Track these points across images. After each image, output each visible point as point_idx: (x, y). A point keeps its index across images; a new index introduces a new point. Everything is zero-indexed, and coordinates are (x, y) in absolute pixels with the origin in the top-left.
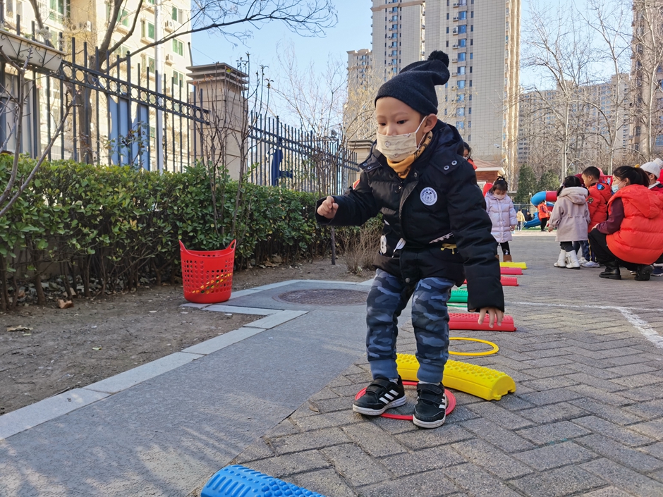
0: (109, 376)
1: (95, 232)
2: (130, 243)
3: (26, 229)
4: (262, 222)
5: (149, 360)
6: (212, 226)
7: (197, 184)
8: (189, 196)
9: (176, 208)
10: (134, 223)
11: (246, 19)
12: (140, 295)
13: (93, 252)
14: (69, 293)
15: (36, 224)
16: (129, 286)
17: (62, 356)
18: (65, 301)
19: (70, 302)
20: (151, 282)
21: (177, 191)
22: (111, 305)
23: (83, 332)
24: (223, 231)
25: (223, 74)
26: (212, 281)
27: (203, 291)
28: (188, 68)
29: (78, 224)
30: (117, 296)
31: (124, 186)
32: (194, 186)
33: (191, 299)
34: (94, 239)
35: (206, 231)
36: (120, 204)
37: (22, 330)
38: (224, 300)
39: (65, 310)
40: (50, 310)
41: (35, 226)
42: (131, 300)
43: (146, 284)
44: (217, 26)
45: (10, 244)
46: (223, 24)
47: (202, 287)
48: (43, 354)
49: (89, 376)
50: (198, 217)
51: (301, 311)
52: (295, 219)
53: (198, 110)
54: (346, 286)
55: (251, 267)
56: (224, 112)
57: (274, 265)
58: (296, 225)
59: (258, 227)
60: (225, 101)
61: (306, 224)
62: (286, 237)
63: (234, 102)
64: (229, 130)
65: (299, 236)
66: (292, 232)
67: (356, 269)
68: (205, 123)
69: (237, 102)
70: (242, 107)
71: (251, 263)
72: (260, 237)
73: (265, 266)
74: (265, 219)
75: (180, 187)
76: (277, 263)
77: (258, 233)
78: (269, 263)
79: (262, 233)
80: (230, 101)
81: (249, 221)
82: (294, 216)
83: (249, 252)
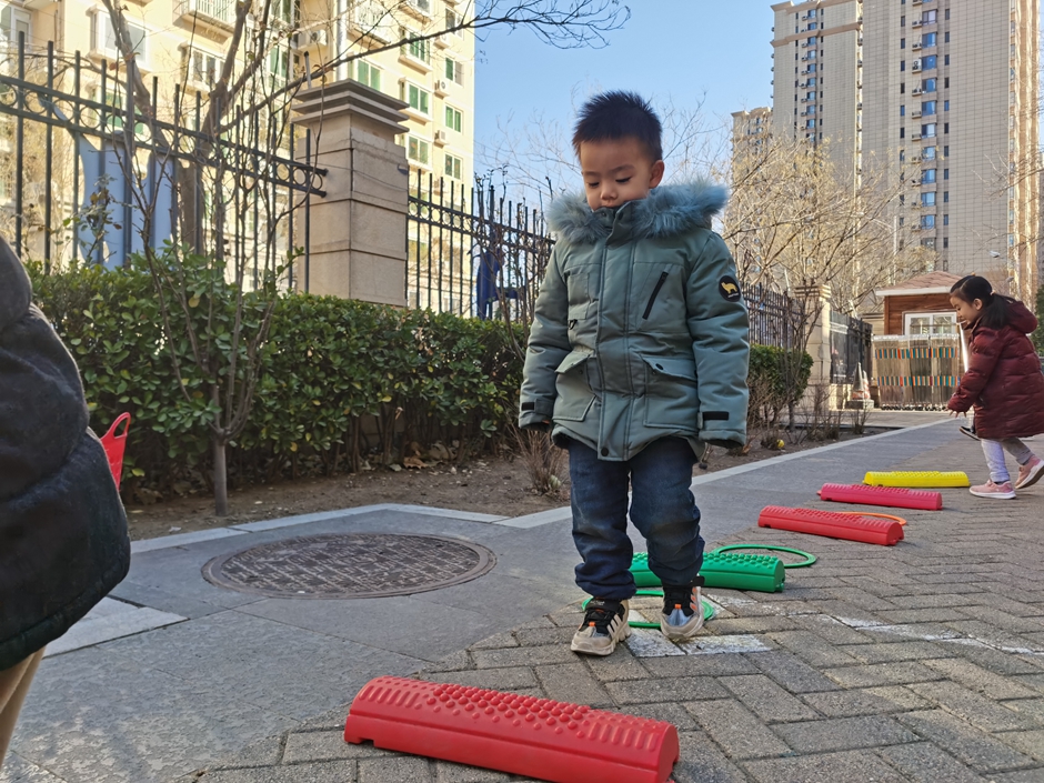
11: (461, 26)
25: (349, 100)
35: (175, 394)
51: (171, 615)
52: (462, 372)
53: (298, 168)
54: (461, 528)
55: (369, 468)
56: (349, 172)
57: (425, 465)
58: (466, 384)
59: (345, 387)
60: (351, 150)
61: (492, 383)
62: (442, 409)
63: (374, 152)
64: (360, 205)
65: (479, 408)
66: (457, 399)
67: (546, 481)
68: (317, 192)
69: (381, 153)
70: (393, 162)
71: (373, 459)
72: (356, 409)
73: (403, 466)
74: (373, 372)
75: (99, 297)
76: (436, 460)
77: (350, 401)
78: (416, 460)
79: (361, 400)
80: (363, 151)
81: (322, 375)
82: (460, 366)
83: (329, 438)
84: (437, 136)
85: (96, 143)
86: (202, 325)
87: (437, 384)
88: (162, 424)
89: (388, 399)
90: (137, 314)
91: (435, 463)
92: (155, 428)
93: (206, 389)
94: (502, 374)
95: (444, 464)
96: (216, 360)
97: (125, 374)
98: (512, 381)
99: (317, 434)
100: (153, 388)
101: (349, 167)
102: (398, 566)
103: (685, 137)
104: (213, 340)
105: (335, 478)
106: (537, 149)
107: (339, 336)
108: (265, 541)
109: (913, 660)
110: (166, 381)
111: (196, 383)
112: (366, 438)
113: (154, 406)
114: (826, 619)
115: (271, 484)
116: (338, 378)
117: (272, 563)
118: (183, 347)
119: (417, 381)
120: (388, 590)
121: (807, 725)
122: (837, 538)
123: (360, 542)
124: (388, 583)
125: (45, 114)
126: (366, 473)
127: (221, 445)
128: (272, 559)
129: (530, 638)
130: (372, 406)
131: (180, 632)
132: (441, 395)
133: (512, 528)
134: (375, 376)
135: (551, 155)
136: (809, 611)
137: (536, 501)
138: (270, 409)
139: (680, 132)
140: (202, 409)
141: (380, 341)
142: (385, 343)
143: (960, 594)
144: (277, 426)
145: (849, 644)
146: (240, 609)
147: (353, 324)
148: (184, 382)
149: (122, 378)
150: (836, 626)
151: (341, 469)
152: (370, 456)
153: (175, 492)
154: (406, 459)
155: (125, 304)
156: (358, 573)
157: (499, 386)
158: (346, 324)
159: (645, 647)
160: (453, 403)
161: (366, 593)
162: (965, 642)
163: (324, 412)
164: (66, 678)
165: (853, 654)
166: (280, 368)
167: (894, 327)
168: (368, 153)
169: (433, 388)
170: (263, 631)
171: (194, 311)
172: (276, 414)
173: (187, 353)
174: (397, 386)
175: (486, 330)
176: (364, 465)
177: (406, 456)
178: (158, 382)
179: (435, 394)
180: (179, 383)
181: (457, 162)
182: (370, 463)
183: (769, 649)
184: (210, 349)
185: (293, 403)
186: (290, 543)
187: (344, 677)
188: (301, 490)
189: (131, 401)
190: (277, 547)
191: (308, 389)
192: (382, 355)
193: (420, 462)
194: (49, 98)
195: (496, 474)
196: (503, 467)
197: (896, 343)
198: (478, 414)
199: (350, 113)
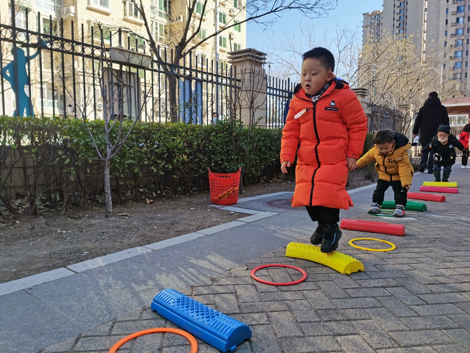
0: (157, 242)
1: (164, 162)
2: (183, 168)
3: (128, 162)
4: (268, 153)
5: (178, 235)
6: (233, 157)
7: (224, 131)
8: (219, 139)
9: (210, 147)
10: (185, 157)
11: (272, 11)
12: (190, 198)
13: (163, 173)
14: (152, 196)
15: (133, 159)
16: (185, 192)
17: (139, 230)
18: (149, 200)
19: (152, 201)
20: (199, 190)
21: (212, 136)
22: (173, 203)
23: (153, 218)
24: (240, 161)
25: (249, 55)
26: (226, 192)
27: (220, 198)
28: (228, 53)
29: (154, 158)
30: (178, 198)
31: (180, 135)
32: (222, 132)
33: (215, 202)
34: (164, 166)
35: (229, 160)
36: (177, 146)
37: (124, 215)
38: (233, 203)
39: (149, 205)
40: (141, 204)
41: (132, 160)
42: (184, 200)
43: (196, 191)
44: (251, 18)
45: (120, 170)
46: (256, 17)
47: (220, 195)
48: (130, 229)
49: (148, 241)
50: (224, 152)
51: (275, 213)
53: (233, 80)
56: (249, 81)
57: (279, 181)
59: (264, 156)
60: (250, 73)
63: (257, 73)
68: (238, 87)
70: (262, 75)
72: (266, 163)
73: (273, 181)
77: (265, 160)
78: (275, 179)
79: (268, 160)
84: (230, 35)
86: (237, 141)
89: (274, 160)
104: (239, 145)
110: (228, 157)
118: (232, 147)
126: (264, 183)
127: (241, 174)
130: (270, 162)
134: (271, 152)
136: (423, 214)
143: (460, 211)
150: (430, 216)
171: (234, 136)
176: (262, 181)
177: (272, 177)
180: (231, 157)
181: (239, 46)
183: (416, 219)
184: (239, 148)
199: (250, 60)
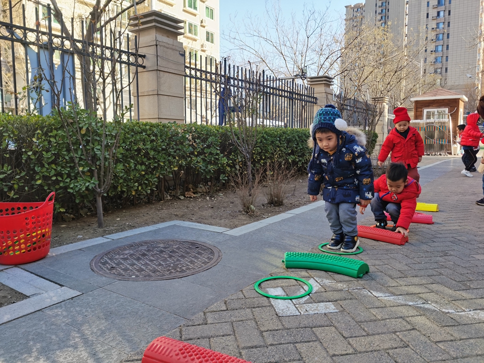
51: (75, 291)
52: (211, 153)
53: (132, 55)
54: (208, 236)
55: (169, 198)
56: (156, 56)
57: (195, 196)
58: (213, 159)
59: (156, 165)
60: (157, 45)
61: (225, 158)
62: (202, 171)
63: (167, 46)
64: (162, 73)
65: (219, 169)
66: (209, 166)
67: (248, 208)
68: (141, 66)
69: (171, 46)
70: (177, 50)
71: (171, 193)
72: (162, 174)
73: (185, 197)
74: (169, 157)
75: (39, 131)
76: (200, 193)
77: (159, 171)
78: (190, 193)
79: (164, 170)
80: (162, 46)
81: (145, 160)
82: (210, 150)
83: (149, 188)
84: (202, 22)
85: (35, 48)
86: (88, 142)
87: (199, 159)
88: (72, 188)
89: (176, 168)
90: (57, 138)
91: (199, 194)
92: (69, 190)
93: (91, 171)
94: (230, 153)
95: (203, 195)
96: (95, 158)
97: (53, 166)
98: (234, 156)
99: (144, 186)
100: (67, 172)
101: (156, 54)
102: (178, 260)
103: (320, 24)
104: (93, 149)
105: (153, 204)
106: (249, 31)
107: (152, 141)
108: (119, 245)
109: (401, 317)
110: (72, 168)
111: (86, 169)
112: (168, 183)
113: (68, 180)
114: (365, 292)
115: (124, 208)
116: (152, 161)
117: (122, 259)
118: (80, 153)
119: (190, 159)
120: (173, 275)
121: (348, 357)
122: (378, 241)
123: (162, 245)
124: (173, 271)
125: (10, 37)
126: (168, 201)
127: (99, 196)
128: (122, 257)
129: (232, 306)
130: (169, 172)
131: (78, 301)
132: (201, 165)
133: (231, 236)
134: (170, 158)
135: (256, 34)
136: (359, 288)
137: (243, 217)
138: (121, 177)
139: (318, 22)
140: (89, 182)
141: (171, 142)
142: (174, 143)
143: (429, 276)
144: (125, 184)
145: (374, 308)
146: (106, 287)
147: (159, 135)
148: (81, 169)
149: (52, 168)
150: (369, 296)
151: (156, 199)
152: (170, 191)
153: (81, 214)
154: (186, 193)
155: (51, 134)
156: (160, 265)
157: (228, 159)
158: (156, 135)
159: (282, 310)
160: (207, 167)
161: (162, 278)
162: (426, 306)
163: (147, 176)
164: (28, 330)
165: (375, 314)
166: (125, 159)
167: (418, 116)
168: (164, 46)
169: (197, 162)
170: (115, 300)
171: (83, 136)
172: (125, 180)
173: (81, 155)
174: (180, 162)
175: (222, 132)
176: (167, 197)
177: (186, 191)
178: (69, 169)
179: (199, 164)
180: (78, 170)
181: (212, 34)
182: (170, 195)
183: (337, 311)
184: (92, 153)
185: (132, 174)
186: (131, 246)
187: (149, 328)
188: (138, 211)
189: (57, 178)
190: (125, 249)
191: (139, 167)
192: (173, 149)
193: (193, 194)
194: (11, 29)
195: (227, 200)
196: (230, 196)
197: (419, 123)
198: (219, 172)
199: (156, 27)
